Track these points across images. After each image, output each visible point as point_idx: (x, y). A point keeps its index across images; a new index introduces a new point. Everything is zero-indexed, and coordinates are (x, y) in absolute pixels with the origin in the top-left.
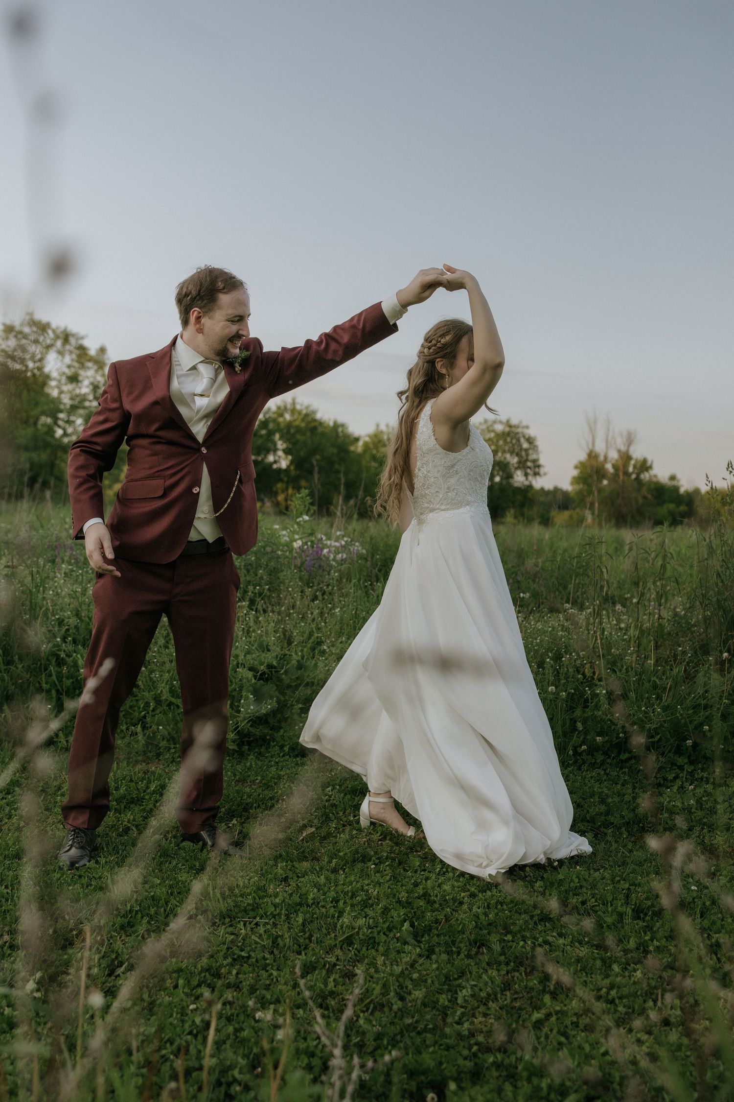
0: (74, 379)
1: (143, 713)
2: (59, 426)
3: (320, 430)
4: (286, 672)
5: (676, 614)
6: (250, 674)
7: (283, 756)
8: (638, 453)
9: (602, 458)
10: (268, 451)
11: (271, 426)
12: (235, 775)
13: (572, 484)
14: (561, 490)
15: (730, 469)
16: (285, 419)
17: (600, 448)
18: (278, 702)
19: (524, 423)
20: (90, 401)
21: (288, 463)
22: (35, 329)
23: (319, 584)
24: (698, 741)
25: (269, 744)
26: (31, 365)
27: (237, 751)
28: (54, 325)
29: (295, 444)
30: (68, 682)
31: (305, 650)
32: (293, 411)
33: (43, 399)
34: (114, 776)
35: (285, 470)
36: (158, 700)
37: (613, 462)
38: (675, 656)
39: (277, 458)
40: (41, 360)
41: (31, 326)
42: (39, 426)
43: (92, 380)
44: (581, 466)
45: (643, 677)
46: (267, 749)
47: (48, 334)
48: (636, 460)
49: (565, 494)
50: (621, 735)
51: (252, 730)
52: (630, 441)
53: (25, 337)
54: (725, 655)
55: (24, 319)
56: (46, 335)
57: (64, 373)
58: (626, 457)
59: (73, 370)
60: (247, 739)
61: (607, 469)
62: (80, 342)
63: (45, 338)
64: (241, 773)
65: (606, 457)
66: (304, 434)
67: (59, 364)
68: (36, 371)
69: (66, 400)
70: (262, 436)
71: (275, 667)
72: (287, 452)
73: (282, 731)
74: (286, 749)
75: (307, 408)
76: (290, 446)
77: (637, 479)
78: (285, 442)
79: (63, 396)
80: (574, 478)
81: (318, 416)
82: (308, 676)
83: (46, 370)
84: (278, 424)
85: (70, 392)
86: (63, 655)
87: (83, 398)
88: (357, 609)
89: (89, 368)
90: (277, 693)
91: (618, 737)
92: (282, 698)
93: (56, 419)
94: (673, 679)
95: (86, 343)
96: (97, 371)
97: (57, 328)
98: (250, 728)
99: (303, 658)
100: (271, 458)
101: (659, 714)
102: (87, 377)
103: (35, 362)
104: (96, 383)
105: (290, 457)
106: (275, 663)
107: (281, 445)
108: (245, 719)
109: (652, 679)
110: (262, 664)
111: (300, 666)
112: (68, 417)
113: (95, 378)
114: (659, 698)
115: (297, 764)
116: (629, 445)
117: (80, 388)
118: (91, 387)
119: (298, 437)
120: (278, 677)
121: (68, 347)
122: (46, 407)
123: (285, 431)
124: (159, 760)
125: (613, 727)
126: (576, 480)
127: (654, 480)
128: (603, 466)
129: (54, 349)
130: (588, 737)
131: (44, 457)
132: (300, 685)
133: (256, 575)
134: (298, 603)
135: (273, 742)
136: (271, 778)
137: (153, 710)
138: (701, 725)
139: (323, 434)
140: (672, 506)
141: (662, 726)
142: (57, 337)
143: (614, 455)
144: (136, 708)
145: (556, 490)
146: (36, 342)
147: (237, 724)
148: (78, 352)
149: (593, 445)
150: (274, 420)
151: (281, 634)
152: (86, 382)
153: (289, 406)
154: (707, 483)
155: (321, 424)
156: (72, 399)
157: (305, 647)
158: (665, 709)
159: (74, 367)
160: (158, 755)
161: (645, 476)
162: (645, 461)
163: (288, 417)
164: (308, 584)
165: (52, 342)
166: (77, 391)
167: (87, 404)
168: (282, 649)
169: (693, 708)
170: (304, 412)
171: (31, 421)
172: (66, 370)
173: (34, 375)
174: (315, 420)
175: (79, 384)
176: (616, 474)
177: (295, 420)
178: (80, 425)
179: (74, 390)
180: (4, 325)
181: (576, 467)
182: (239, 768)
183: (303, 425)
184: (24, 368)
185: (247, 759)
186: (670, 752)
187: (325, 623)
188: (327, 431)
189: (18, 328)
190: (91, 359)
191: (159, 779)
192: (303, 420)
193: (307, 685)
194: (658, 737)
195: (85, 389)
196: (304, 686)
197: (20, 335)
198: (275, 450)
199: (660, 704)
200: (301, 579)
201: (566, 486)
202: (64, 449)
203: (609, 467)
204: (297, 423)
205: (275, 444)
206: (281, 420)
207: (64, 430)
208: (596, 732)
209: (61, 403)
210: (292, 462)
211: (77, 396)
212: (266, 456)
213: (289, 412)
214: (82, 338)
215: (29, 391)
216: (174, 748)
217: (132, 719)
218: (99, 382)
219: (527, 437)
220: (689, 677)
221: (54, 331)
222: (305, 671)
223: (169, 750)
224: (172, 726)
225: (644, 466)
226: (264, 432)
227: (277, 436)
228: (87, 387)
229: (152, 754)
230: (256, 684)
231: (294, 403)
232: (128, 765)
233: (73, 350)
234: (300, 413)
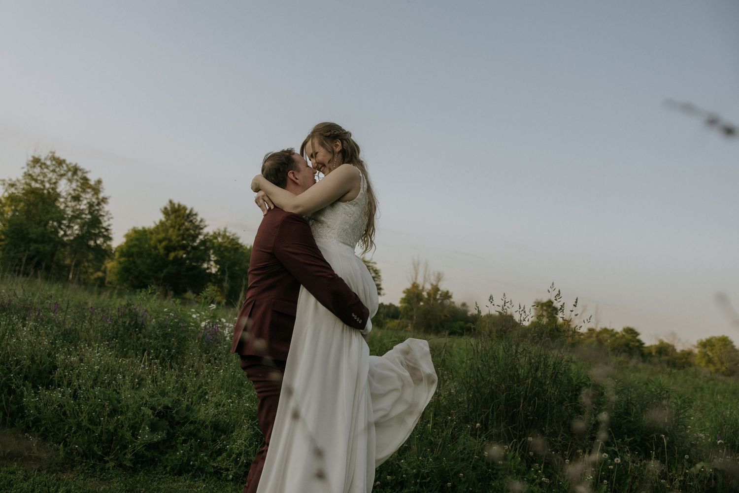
0: (77, 198)
1: (67, 434)
2: (62, 229)
3: (241, 250)
4: (177, 413)
5: (450, 394)
6: (150, 412)
7: (165, 474)
8: (443, 287)
9: (421, 288)
10: (204, 261)
11: (208, 244)
12: (126, 486)
13: (401, 302)
14: (394, 305)
15: (491, 300)
16: (218, 241)
17: (420, 281)
18: (168, 434)
19: (373, 261)
20: (86, 214)
21: (217, 270)
22: (54, 163)
23: (213, 352)
24: (456, 483)
25: (156, 464)
26: (47, 185)
27: (132, 468)
28: (68, 162)
29: (222, 258)
30: (14, 407)
31: (194, 397)
32: (224, 236)
33: (54, 210)
34: (33, 481)
35: (214, 274)
36: (79, 425)
37: (428, 291)
38: (446, 422)
39: (209, 266)
40: (55, 183)
41: (52, 161)
42: (48, 228)
43: (89, 201)
44: (408, 292)
45: (424, 436)
46: (154, 468)
47: (63, 167)
48: (442, 292)
49: (396, 308)
50: (404, 476)
51: (146, 453)
52: (439, 279)
53: (47, 167)
54: (478, 425)
55: (48, 156)
56: (61, 167)
57: (70, 194)
58: (436, 289)
59: (77, 192)
60: (141, 459)
61: (423, 295)
62: (85, 175)
63: (60, 169)
64: (131, 485)
65: (423, 288)
66: (230, 252)
67: (68, 188)
68: (51, 190)
69: (69, 212)
70: (201, 250)
71: (170, 409)
72: (216, 262)
73: (167, 455)
74: (168, 469)
75: (233, 235)
76: (219, 259)
77: (442, 303)
78: (215, 256)
79: (67, 209)
80: (402, 299)
81: (240, 241)
82: (193, 416)
83: (58, 190)
84: (213, 243)
85: (73, 207)
86: (14, 386)
87: (82, 212)
88: (235, 372)
89: (88, 193)
90: (168, 427)
91: (402, 477)
92: (172, 431)
93: (60, 224)
94: (443, 439)
95: (89, 176)
96: (93, 195)
97: (70, 164)
98: (144, 451)
99: (192, 404)
100: (205, 266)
101: (431, 462)
102: (86, 198)
103: (50, 184)
104: (92, 203)
105: (218, 267)
106: (170, 405)
107: (213, 257)
108: (140, 444)
109: (429, 438)
110: (160, 405)
111: (188, 409)
112: (69, 223)
113: (91, 199)
114: (432, 451)
115: (174, 481)
116: (438, 281)
117: (80, 205)
118: (88, 205)
119: (226, 253)
120: (171, 416)
121: (75, 177)
122: (54, 215)
123: (217, 249)
124: (73, 470)
125: (400, 469)
126: (403, 300)
127: (453, 305)
128: (421, 293)
129: (66, 177)
130: (382, 476)
131: (48, 248)
132: (186, 422)
133: (170, 342)
134: (196, 364)
135: (160, 463)
136: (152, 490)
137: (75, 433)
138: (459, 472)
139: (243, 253)
140: (462, 323)
141: (432, 471)
142: (69, 170)
143: (428, 287)
144: (62, 430)
145: (391, 306)
146: (54, 171)
147: (135, 447)
148: (82, 181)
149: (416, 279)
150: (211, 241)
151: (180, 385)
152: (85, 202)
153: (221, 233)
154: (476, 308)
155: (241, 246)
156: (73, 211)
157: (194, 395)
158: (435, 459)
159: (78, 191)
160: (73, 466)
161: (447, 302)
162: (447, 292)
163: (220, 240)
164: (206, 351)
165: (65, 172)
166: (78, 207)
167: (84, 216)
168: (178, 395)
169: (454, 461)
170: (231, 238)
171: (43, 223)
172: (72, 192)
173: (49, 193)
174: (238, 244)
175: (80, 203)
176: (429, 299)
177: (225, 242)
178: (76, 230)
179: (76, 206)
180: (33, 157)
181: (404, 292)
182: (131, 480)
183: (230, 246)
184: (42, 187)
185: (138, 474)
186: (436, 490)
187: (212, 379)
188: (245, 251)
189: (43, 161)
190: (90, 187)
191: (66, 485)
192: (230, 243)
193: (191, 423)
194: (429, 479)
195: (83, 206)
196: (189, 424)
197: (43, 165)
198: (210, 260)
199: (432, 455)
200: (201, 347)
201: (397, 304)
202: (64, 244)
203: (425, 294)
204: (226, 244)
205: (209, 256)
206: (215, 241)
207: (65, 232)
208: (388, 472)
209: (65, 213)
210: (219, 270)
211: (78, 210)
212: (202, 265)
213: (221, 237)
214: (87, 172)
215: (43, 203)
216: (86, 462)
217: (57, 438)
218: (94, 202)
219: (374, 269)
220: (454, 438)
221: (67, 165)
222: (191, 413)
223: (81, 464)
224: (86, 446)
225: (447, 296)
226: (202, 248)
227: (212, 251)
228: (85, 205)
229: (68, 465)
230: (153, 419)
231: (225, 231)
232: (47, 473)
233: (79, 179)
234: (228, 238)
